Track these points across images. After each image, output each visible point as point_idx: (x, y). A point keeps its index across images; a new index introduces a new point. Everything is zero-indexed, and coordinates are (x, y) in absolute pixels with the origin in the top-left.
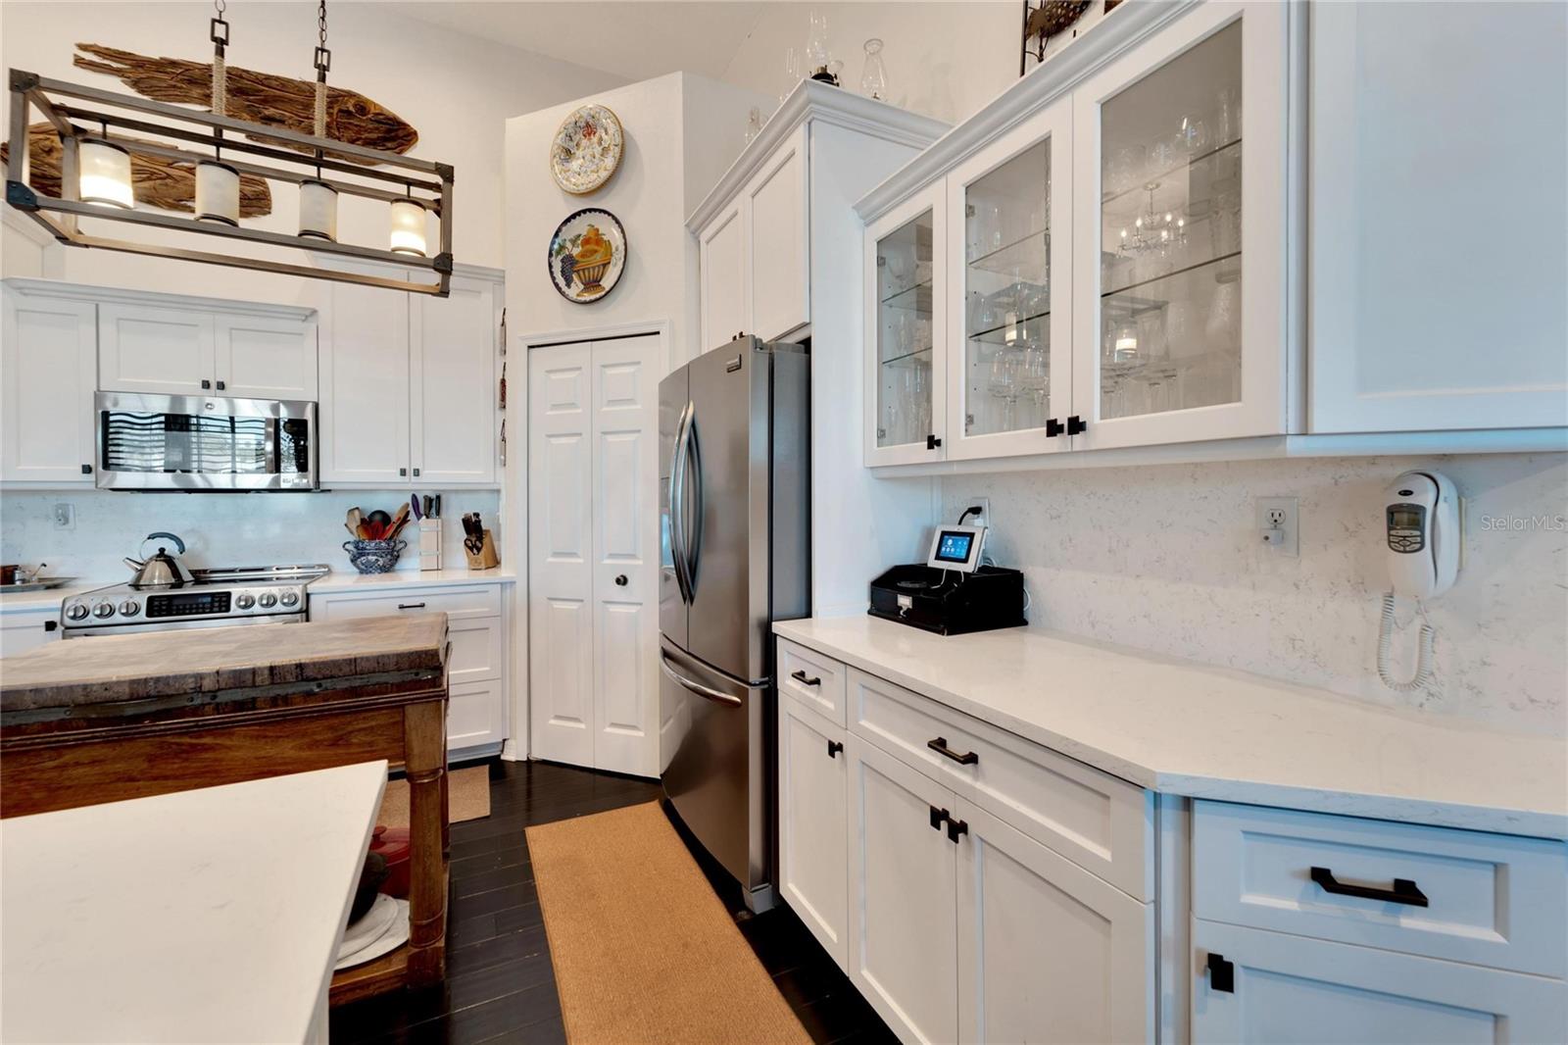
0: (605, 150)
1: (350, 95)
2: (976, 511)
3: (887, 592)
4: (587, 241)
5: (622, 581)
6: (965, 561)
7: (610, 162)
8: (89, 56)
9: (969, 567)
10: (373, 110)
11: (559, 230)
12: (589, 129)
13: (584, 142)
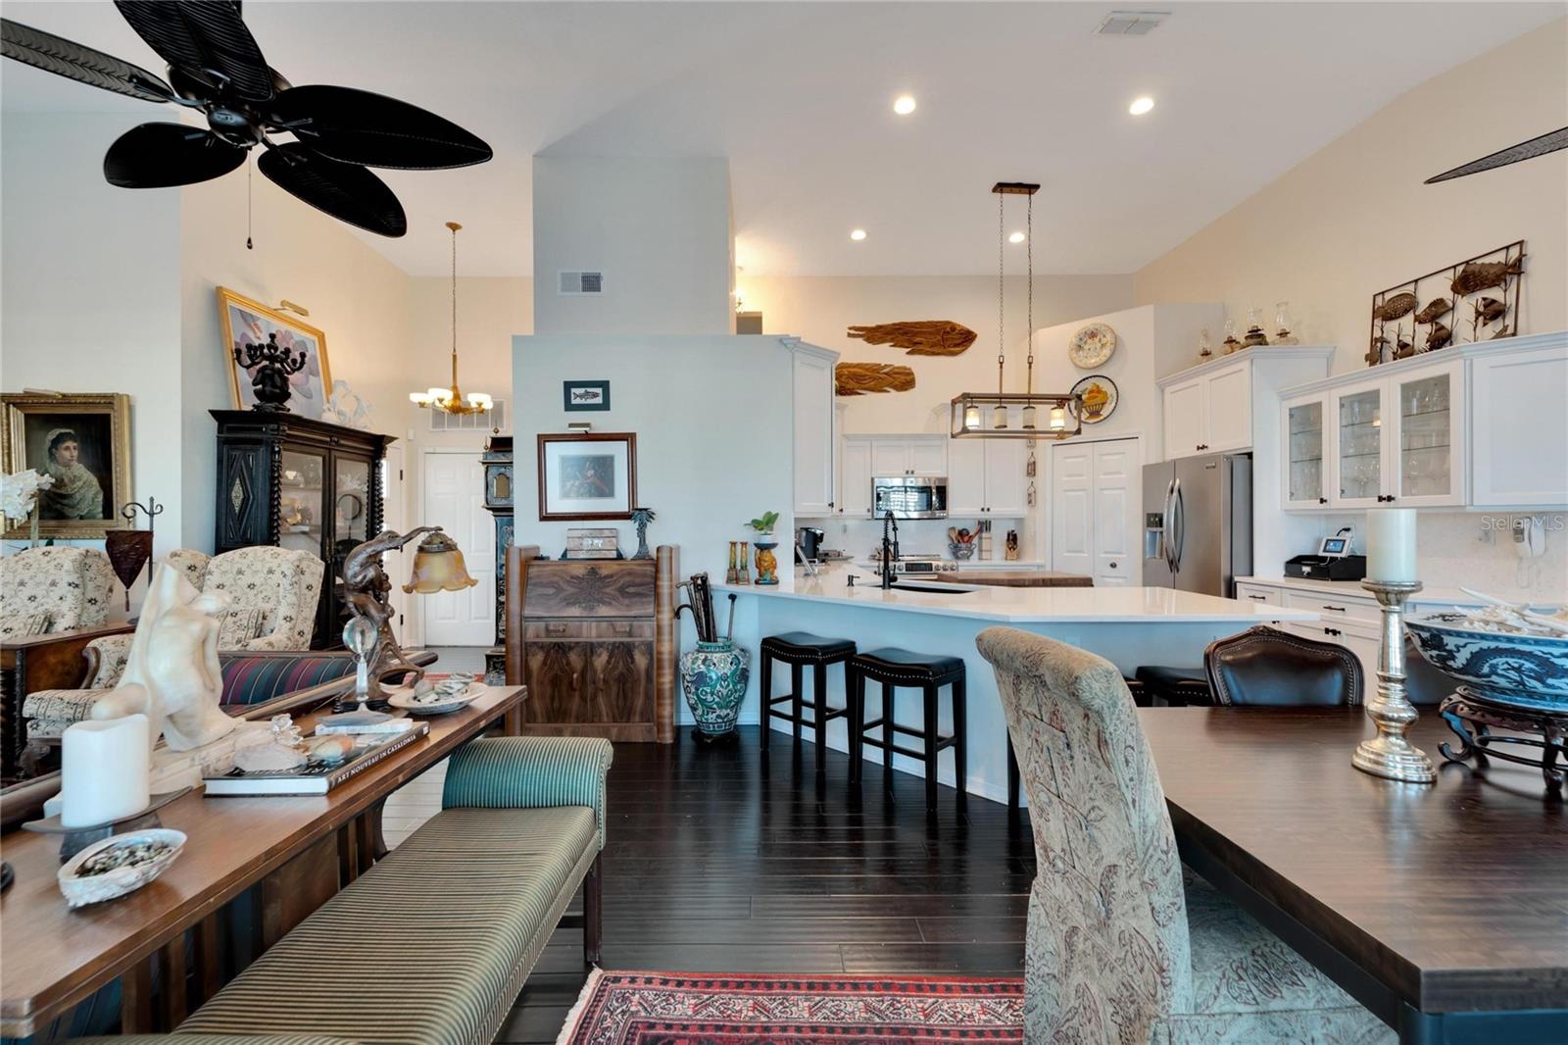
0: (1103, 346)
1: (948, 323)
2: (1348, 530)
3: (1296, 566)
4: (1091, 392)
5: (1113, 566)
6: (1341, 552)
7: (1107, 352)
8: (852, 332)
9: (1344, 555)
10: (958, 328)
11: (1075, 386)
12: (1093, 335)
13: (1089, 341)
